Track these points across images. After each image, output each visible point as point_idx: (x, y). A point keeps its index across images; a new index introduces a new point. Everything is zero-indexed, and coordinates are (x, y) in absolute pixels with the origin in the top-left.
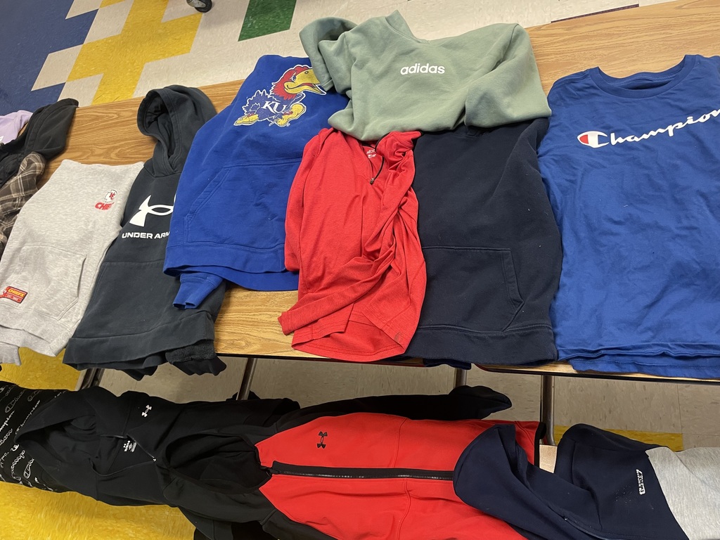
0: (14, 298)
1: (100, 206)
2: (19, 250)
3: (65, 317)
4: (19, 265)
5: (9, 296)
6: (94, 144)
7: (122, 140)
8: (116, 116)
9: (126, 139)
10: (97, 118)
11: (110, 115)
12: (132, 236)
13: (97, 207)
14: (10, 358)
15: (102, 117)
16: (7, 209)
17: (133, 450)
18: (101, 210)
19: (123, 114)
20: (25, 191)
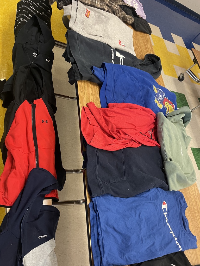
0: (87, 14)
1: (120, 42)
2: (103, 15)
3: (82, 31)
4: (97, 15)
5: (87, 12)
6: (139, 40)
7: (141, 49)
8: (148, 47)
9: (141, 50)
10: (147, 41)
11: (148, 45)
12: (112, 52)
13: (119, 41)
14: (66, 12)
15: (147, 43)
16: (116, 11)
17: (34, 56)
18: (119, 42)
19: (149, 50)
20: (122, 17)
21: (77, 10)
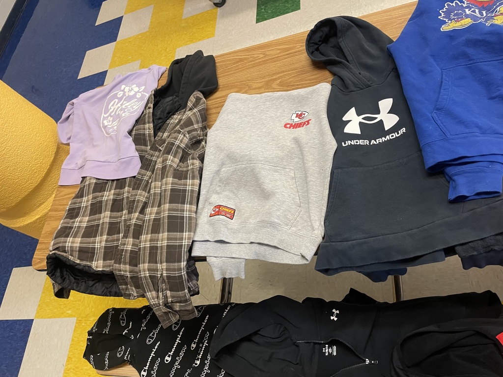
0: (228, 215)
1: (288, 126)
2: (218, 172)
4: (220, 186)
5: (223, 214)
6: (248, 80)
7: (279, 73)
8: (261, 56)
9: (283, 72)
10: (241, 60)
11: (255, 56)
13: (285, 126)
14: (234, 272)
15: (246, 59)
17: (335, 354)
19: (268, 53)
21: (226, 240)
